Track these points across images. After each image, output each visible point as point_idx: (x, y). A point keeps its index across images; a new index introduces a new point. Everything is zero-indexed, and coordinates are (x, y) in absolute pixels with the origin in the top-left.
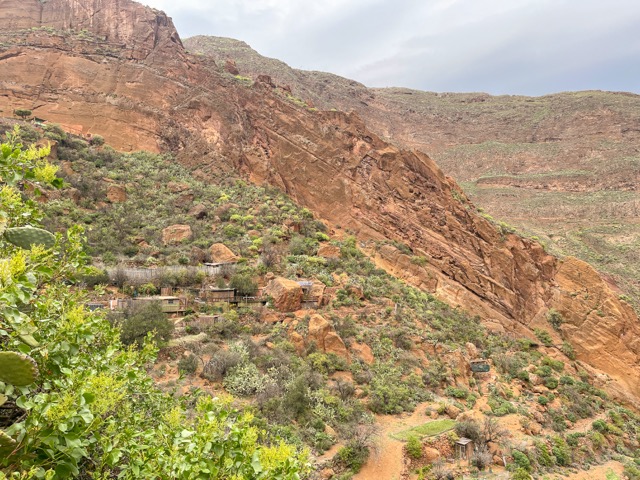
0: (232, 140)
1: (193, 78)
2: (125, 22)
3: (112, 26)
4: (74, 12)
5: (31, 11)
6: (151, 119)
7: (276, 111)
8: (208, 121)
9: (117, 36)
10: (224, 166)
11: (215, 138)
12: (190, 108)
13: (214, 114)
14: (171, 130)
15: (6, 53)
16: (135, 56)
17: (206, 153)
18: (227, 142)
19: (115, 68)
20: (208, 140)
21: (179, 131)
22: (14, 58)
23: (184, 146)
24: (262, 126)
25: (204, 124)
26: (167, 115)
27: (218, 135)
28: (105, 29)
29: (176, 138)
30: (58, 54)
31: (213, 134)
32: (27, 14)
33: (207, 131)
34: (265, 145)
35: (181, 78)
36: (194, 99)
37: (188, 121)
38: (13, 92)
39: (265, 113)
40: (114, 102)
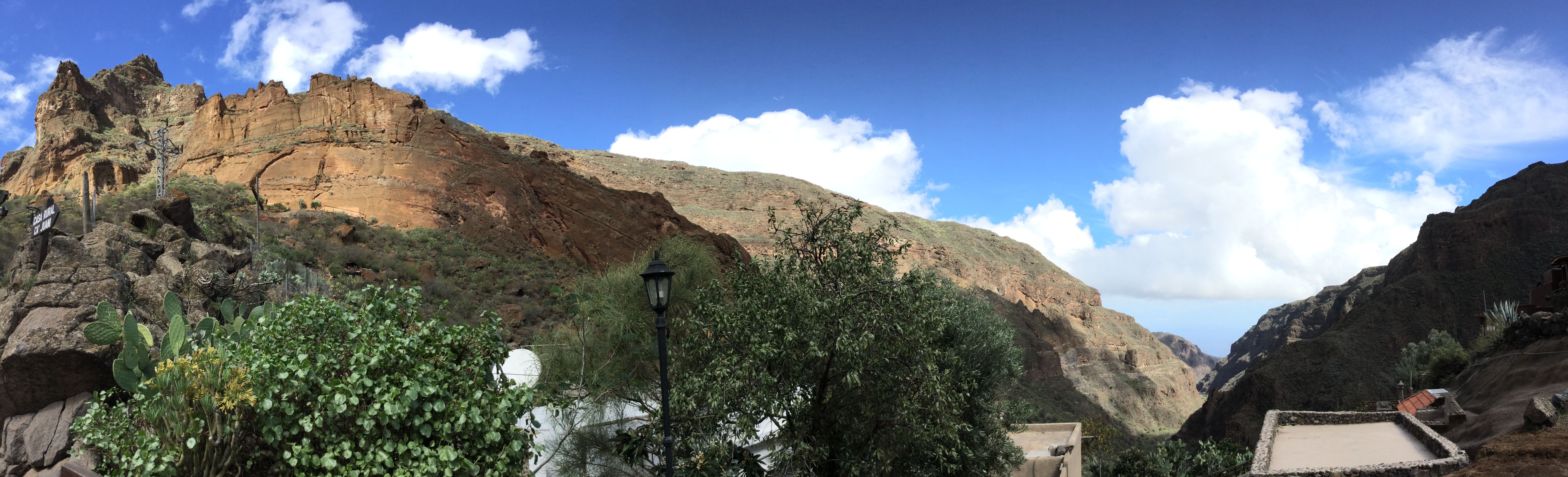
0: (521, 214)
1: (466, 155)
2: (383, 109)
3: (370, 114)
4: (332, 107)
5: (292, 113)
6: (427, 196)
7: (569, 188)
8: (492, 196)
9: (375, 123)
10: (514, 239)
11: (501, 212)
12: (468, 184)
13: (498, 189)
14: (449, 205)
15: (281, 153)
16: (399, 139)
17: (492, 227)
18: (514, 216)
19: (381, 152)
20: (493, 214)
21: (458, 206)
22: (288, 156)
23: (465, 220)
24: (554, 202)
25: (487, 199)
26: (443, 191)
27: (504, 209)
28: (362, 117)
29: (456, 213)
30: (327, 146)
31: (498, 208)
32: (289, 117)
33: (491, 205)
34: (558, 219)
35: (456, 156)
36: (471, 176)
37: (467, 196)
38: (295, 186)
39: (557, 189)
40: (385, 183)
